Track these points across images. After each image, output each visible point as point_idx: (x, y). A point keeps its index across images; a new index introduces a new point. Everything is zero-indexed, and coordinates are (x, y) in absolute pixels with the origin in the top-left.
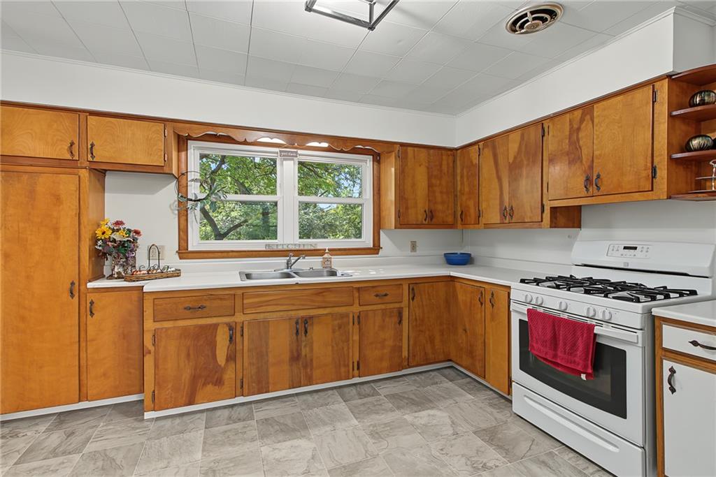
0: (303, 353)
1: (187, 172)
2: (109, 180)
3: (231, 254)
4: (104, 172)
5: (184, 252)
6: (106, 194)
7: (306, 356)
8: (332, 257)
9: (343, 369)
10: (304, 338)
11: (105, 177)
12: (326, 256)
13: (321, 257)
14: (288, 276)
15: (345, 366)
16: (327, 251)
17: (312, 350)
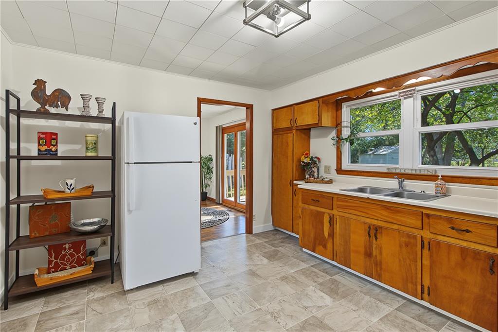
0: (374, 253)
1: (341, 123)
2: (313, 132)
3: (363, 173)
4: (309, 130)
5: (340, 171)
6: (311, 140)
7: (376, 256)
8: (447, 183)
9: (410, 285)
10: (374, 241)
11: (310, 131)
12: (439, 182)
13: (434, 182)
14: (398, 195)
15: (412, 283)
16: (440, 177)
17: (381, 253)
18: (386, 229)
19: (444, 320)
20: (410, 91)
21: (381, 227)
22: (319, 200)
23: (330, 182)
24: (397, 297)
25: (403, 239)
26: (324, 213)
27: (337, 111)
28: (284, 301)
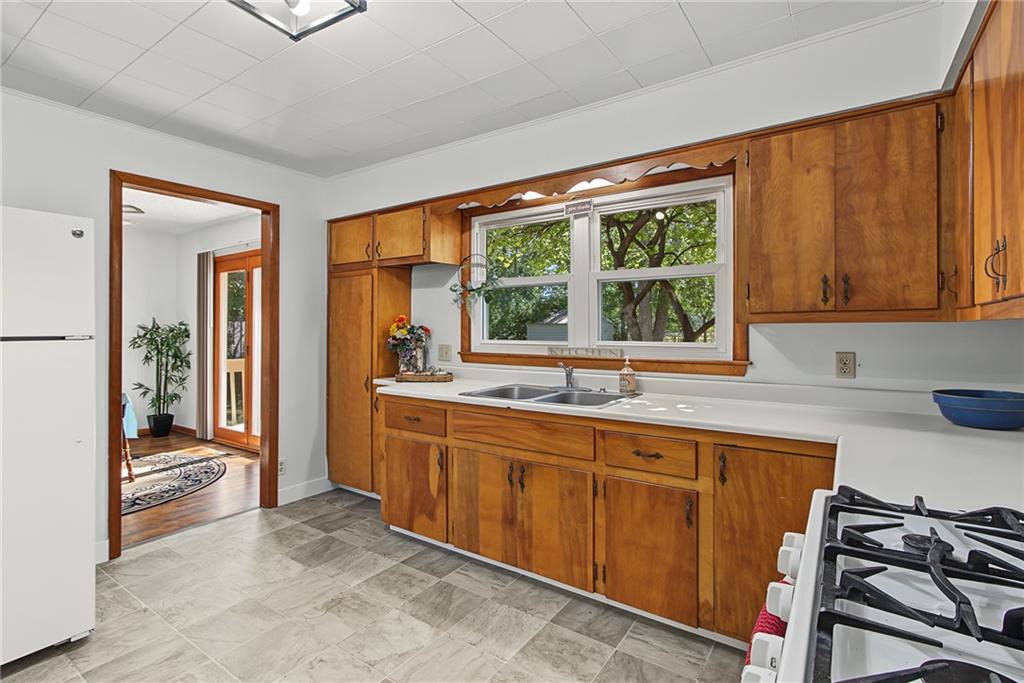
0: (519, 517)
1: (470, 256)
2: (415, 275)
4: (410, 267)
5: (467, 355)
6: (412, 290)
7: (523, 522)
8: (636, 373)
9: (576, 569)
10: (520, 492)
11: (411, 269)
12: (625, 371)
13: (618, 372)
15: (579, 563)
16: (627, 363)
17: (530, 516)
18: (540, 465)
19: (626, 621)
20: (583, 204)
21: (530, 464)
22: (421, 416)
23: (448, 378)
24: (556, 595)
25: (567, 483)
26: (429, 445)
27: (462, 232)
28: (321, 661)
